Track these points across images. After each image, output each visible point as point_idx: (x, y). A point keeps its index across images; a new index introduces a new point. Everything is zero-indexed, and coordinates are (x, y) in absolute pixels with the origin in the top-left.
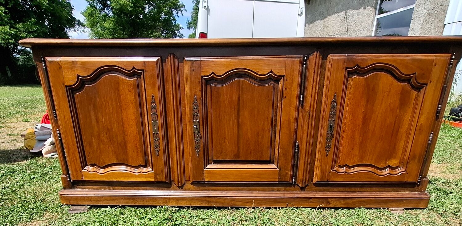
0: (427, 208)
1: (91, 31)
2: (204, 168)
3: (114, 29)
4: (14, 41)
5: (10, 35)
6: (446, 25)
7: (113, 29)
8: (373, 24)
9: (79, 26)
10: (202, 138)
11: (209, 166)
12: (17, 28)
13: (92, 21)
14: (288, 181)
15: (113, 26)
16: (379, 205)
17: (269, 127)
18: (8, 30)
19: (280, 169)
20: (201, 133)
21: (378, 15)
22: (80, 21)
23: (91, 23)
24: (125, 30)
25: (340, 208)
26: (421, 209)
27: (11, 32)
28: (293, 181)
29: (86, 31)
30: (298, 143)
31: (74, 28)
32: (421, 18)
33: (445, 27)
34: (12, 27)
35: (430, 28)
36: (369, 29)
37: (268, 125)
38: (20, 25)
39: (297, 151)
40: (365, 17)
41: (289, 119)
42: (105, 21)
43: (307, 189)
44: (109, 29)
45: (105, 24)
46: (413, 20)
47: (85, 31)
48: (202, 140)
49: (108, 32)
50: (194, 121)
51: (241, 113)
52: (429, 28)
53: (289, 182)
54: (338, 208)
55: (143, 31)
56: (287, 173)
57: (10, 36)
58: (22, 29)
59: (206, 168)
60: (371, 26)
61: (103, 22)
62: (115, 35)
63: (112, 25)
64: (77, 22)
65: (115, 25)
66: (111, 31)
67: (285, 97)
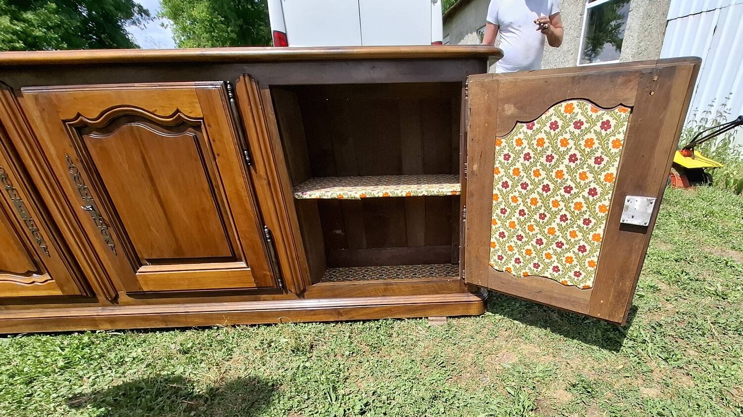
0: (483, 314)
1: (175, 26)
2: (136, 272)
3: (211, 21)
4: (22, 45)
5: (15, 33)
6: (669, 22)
7: (208, 21)
8: (582, 19)
9: (142, 16)
10: (109, 224)
11: (142, 269)
12: (24, 21)
13: (173, 6)
14: (272, 285)
15: (208, 16)
16: (413, 313)
17: (211, 205)
18: (9, 24)
19: (252, 269)
20: (106, 218)
21: (589, 2)
22: (141, 7)
23: (172, 11)
24: (230, 24)
25: (359, 321)
26: (474, 316)
27: (14, 27)
28: (280, 285)
29: (167, 25)
30: (267, 228)
31: (132, 19)
32: (641, 10)
33: (668, 24)
34: (15, 17)
35: (650, 27)
36: (576, 26)
37: (208, 200)
38: (29, 15)
39: (269, 240)
40: (573, 5)
41: (237, 190)
42: (194, 7)
43: (306, 295)
44: (203, 22)
45: (195, 13)
46: (631, 12)
47: (165, 26)
48: (111, 230)
49: (201, 27)
50: (83, 198)
51: (157, 182)
52: (649, 25)
53: (273, 287)
54: (355, 321)
55: (261, 25)
56: (265, 275)
57: (14, 35)
58: (35, 22)
59: (139, 272)
60: (579, 21)
61: (192, 9)
62: (214, 32)
63: (207, 14)
64: (136, 9)
65: (211, 14)
66: (207, 25)
67: (218, 155)
